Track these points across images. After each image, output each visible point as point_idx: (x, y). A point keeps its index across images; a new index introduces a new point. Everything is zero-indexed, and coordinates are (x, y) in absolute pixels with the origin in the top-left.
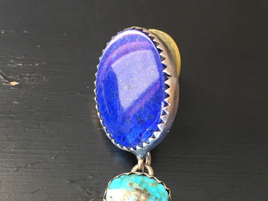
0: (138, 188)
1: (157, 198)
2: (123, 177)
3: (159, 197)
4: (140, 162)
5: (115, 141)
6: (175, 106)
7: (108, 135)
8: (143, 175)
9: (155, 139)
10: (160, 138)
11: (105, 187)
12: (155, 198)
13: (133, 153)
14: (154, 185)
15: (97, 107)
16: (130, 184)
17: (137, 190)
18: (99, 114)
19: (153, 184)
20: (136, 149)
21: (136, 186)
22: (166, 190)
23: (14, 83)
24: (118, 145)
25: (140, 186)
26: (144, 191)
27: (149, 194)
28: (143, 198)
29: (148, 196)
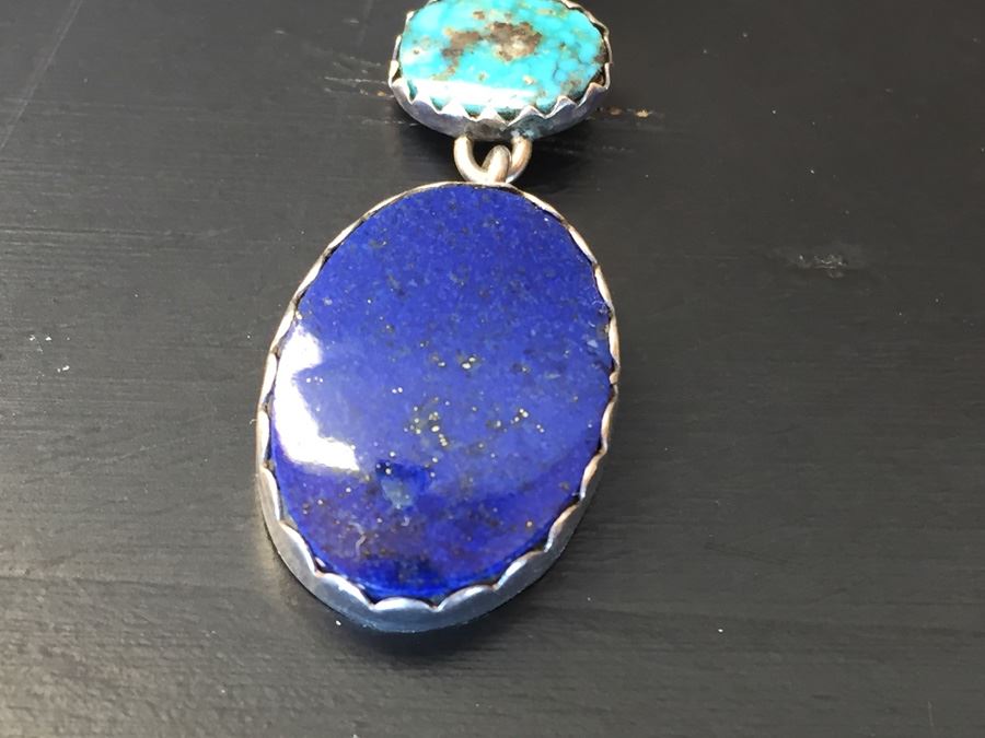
0: (503, 19)
1: (563, 45)
3: (569, 39)
11: (399, 27)
12: (558, 44)
14: (554, 13)
16: (476, 13)
17: (500, 26)
19: (551, 12)
21: (496, 16)
22: (595, 25)
25: (508, 16)
26: (524, 27)
27: (538, 35)
28: (518, 45)
29: (534, 40)
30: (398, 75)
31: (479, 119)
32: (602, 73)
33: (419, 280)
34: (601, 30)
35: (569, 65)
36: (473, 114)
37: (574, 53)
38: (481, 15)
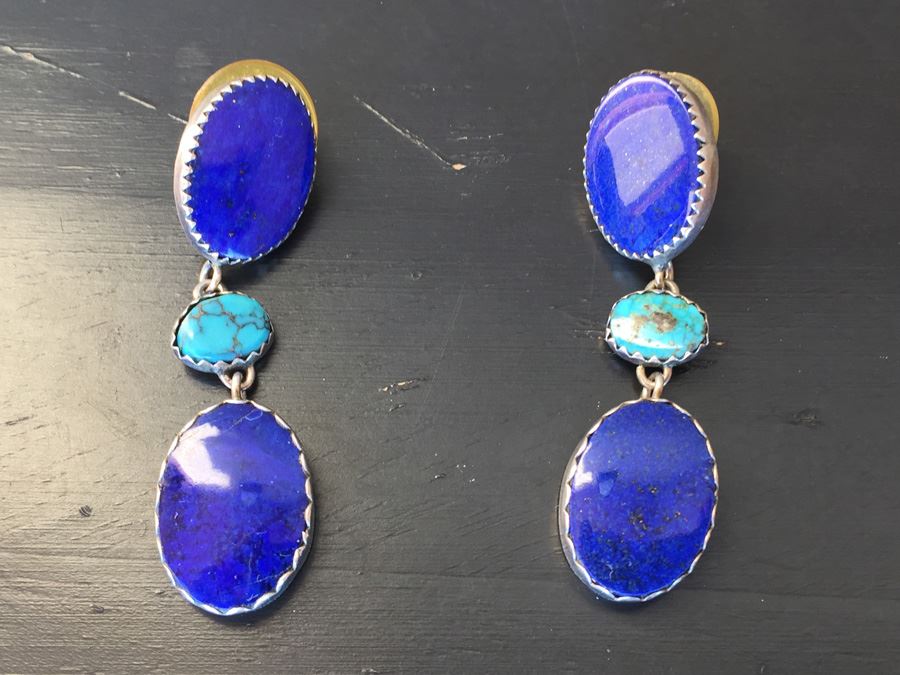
0: (659, 311)
1: (687, 325)
2: (634, 297)
3: (690, 322)
4: (658, 276)
5: (619, 246)
6: (712, 188)
7: (608, 238)
8: (664, 293)
9: (683, 240)
10: (689, 237)
11: (608, 311)
12: (685, 325)
13: (648, 262)
14: (682, 307)
15: (588, 196)
16: (645, 306)
17: (657, 314)
18: (591, 207)
19: (680, 306)
20: (652, 256)
21: (655, 308)
22: (701, 313)
23: (458, 167)
24: (624, 251)
25: (661, 308)
26: (668, 315)
27: (675, 320)
28: (666, 325)
29: (673, 322)
30: (610, 336)
31: (650, 361)
32: (705, 338)
33: (631, 450)
34: (703, 315)
35: (690, 336)
36: (646, 359)
37: (692, 330)
38: (647, 307)
